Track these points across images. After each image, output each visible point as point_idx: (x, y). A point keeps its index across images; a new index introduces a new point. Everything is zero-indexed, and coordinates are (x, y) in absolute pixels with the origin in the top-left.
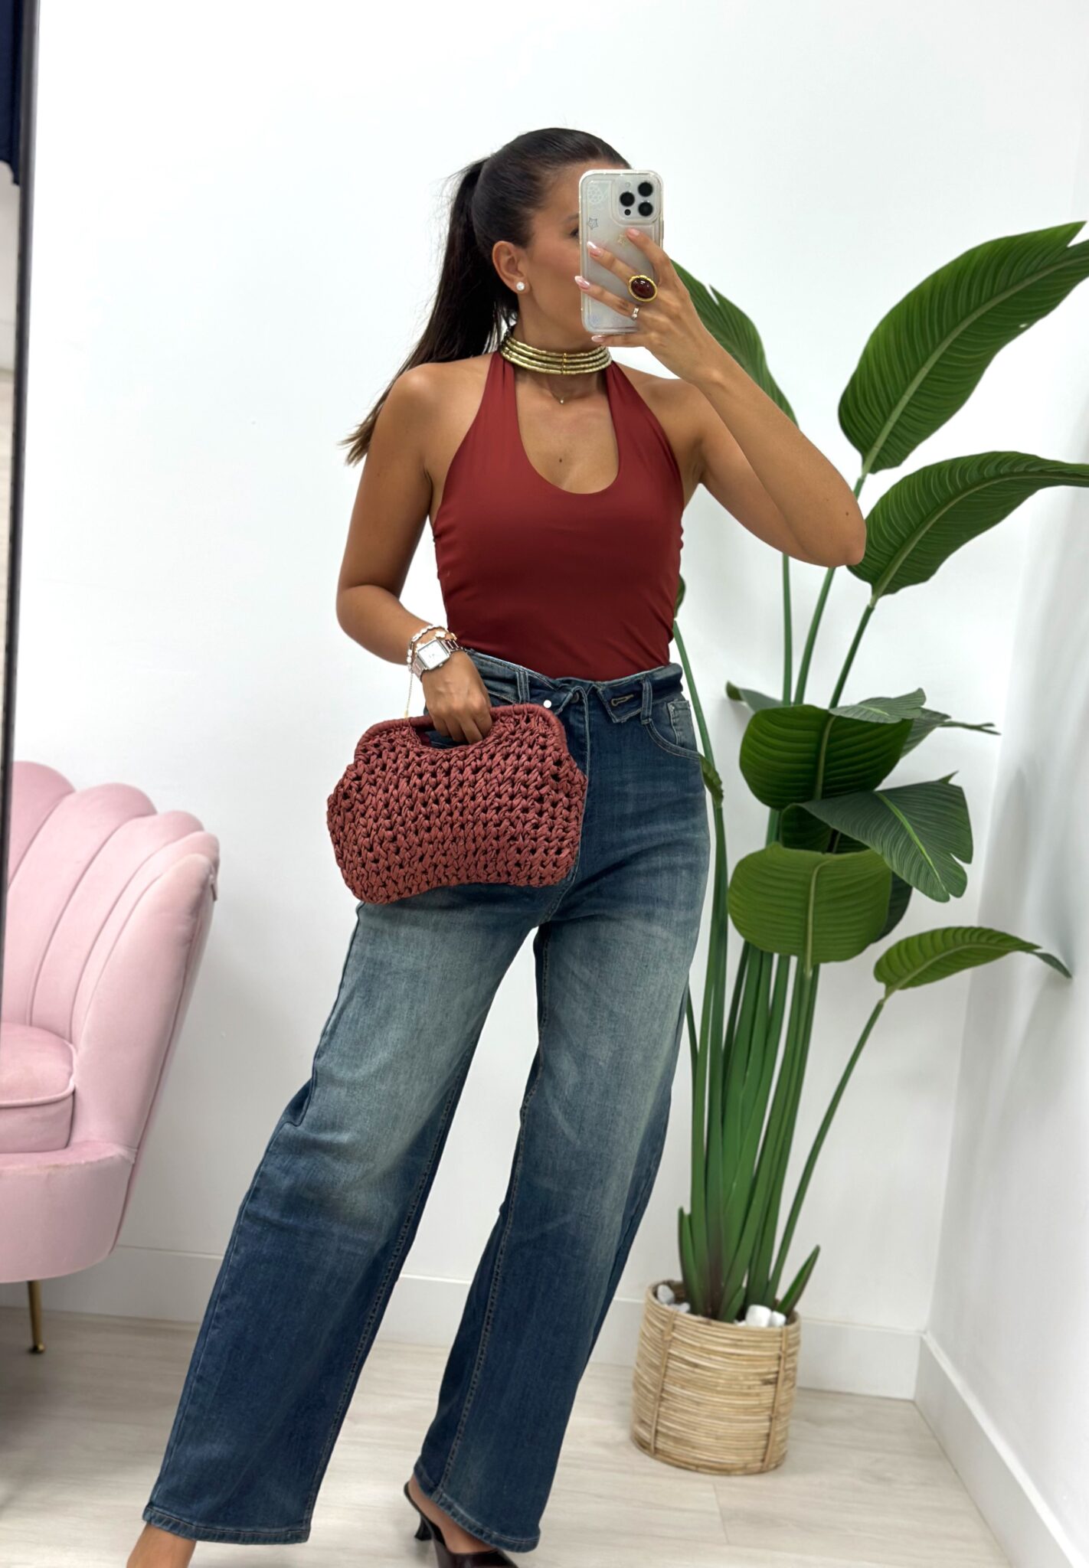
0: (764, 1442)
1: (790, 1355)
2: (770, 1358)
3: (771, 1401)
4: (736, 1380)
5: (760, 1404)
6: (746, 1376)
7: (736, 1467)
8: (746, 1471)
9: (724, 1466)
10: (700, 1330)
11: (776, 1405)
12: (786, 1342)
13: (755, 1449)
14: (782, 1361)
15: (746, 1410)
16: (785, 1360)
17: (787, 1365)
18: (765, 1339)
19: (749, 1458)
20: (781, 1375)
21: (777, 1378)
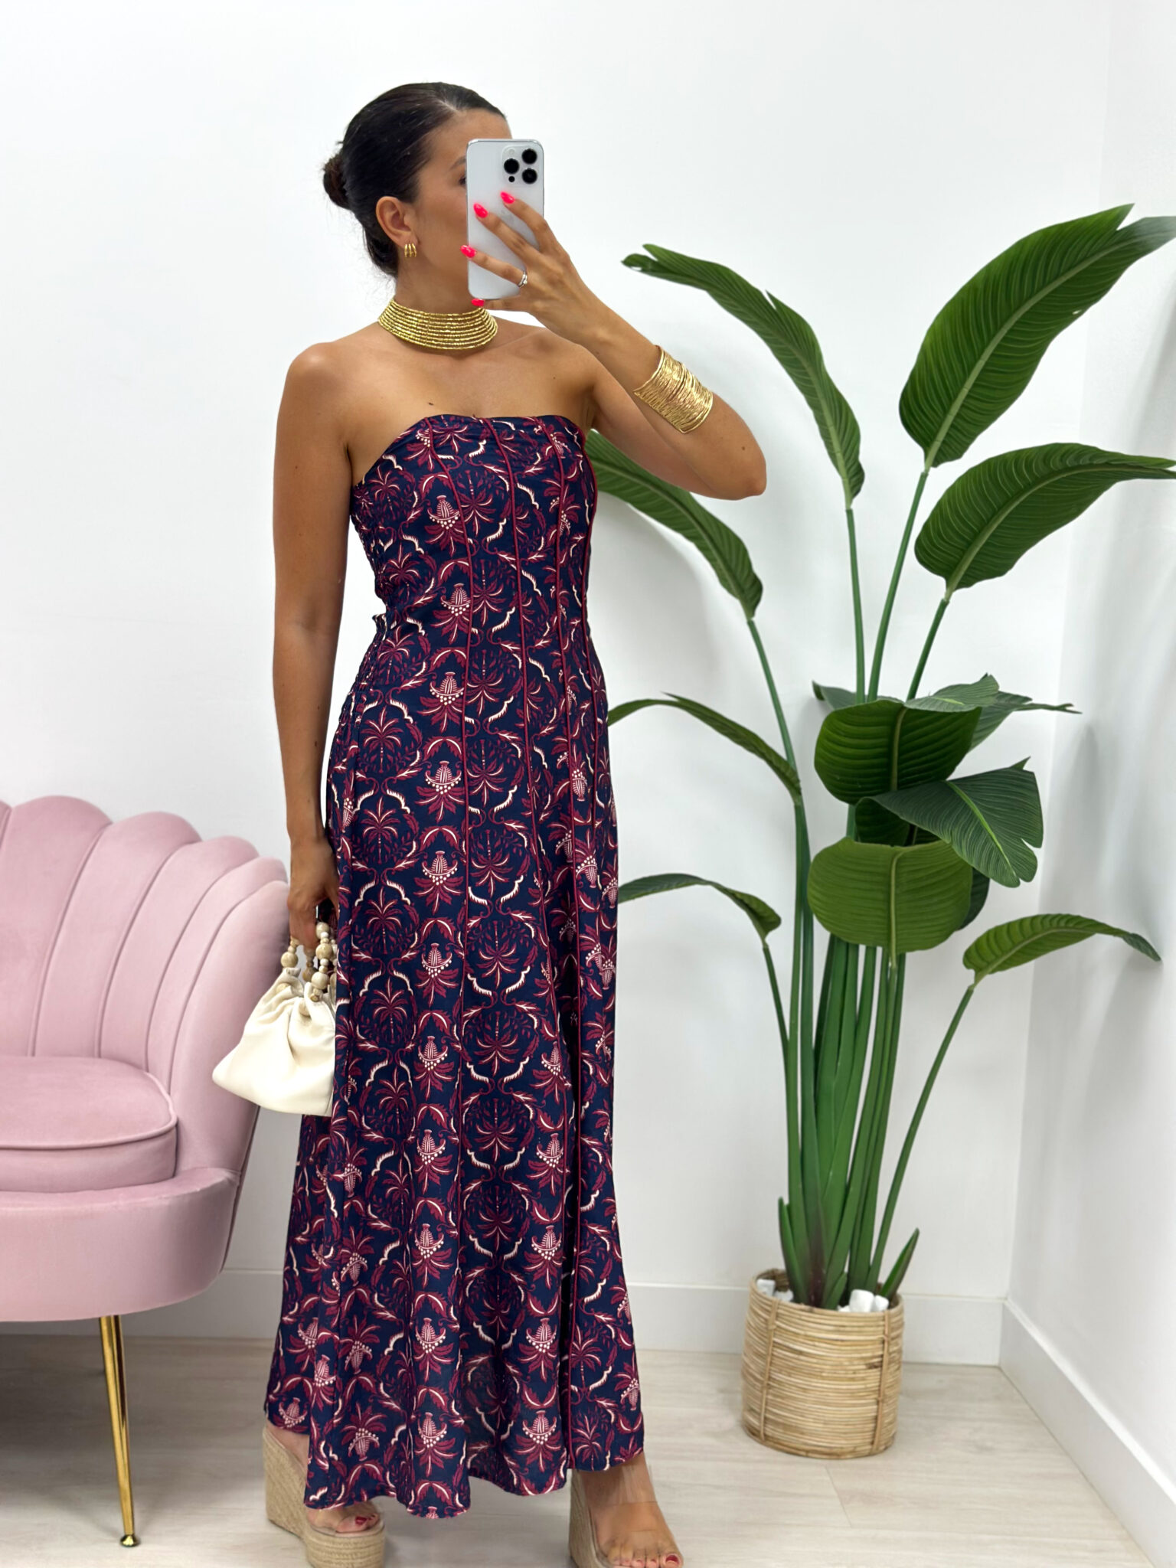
0: (872, 1425)
1: (893, 1339)
2: (874, 1342)
3: (877, 1384)
4: (841, 1365)
5: (866, 1388)
6: (851, 1360)
7: (844, 1450)
8: (856, 1454)
9: (834, 1450)
10: (803, 1318)
11: (882, 1386)
12: (889, 1326)
13: (864, 1432)
14: (886, 1345)
15: (853, 1394)
16: (889, 1343)
17: (891, 1350)
18: (868, 1324)
19: (858, 1442)
20: (886, 1359)
21: (882, 1362)
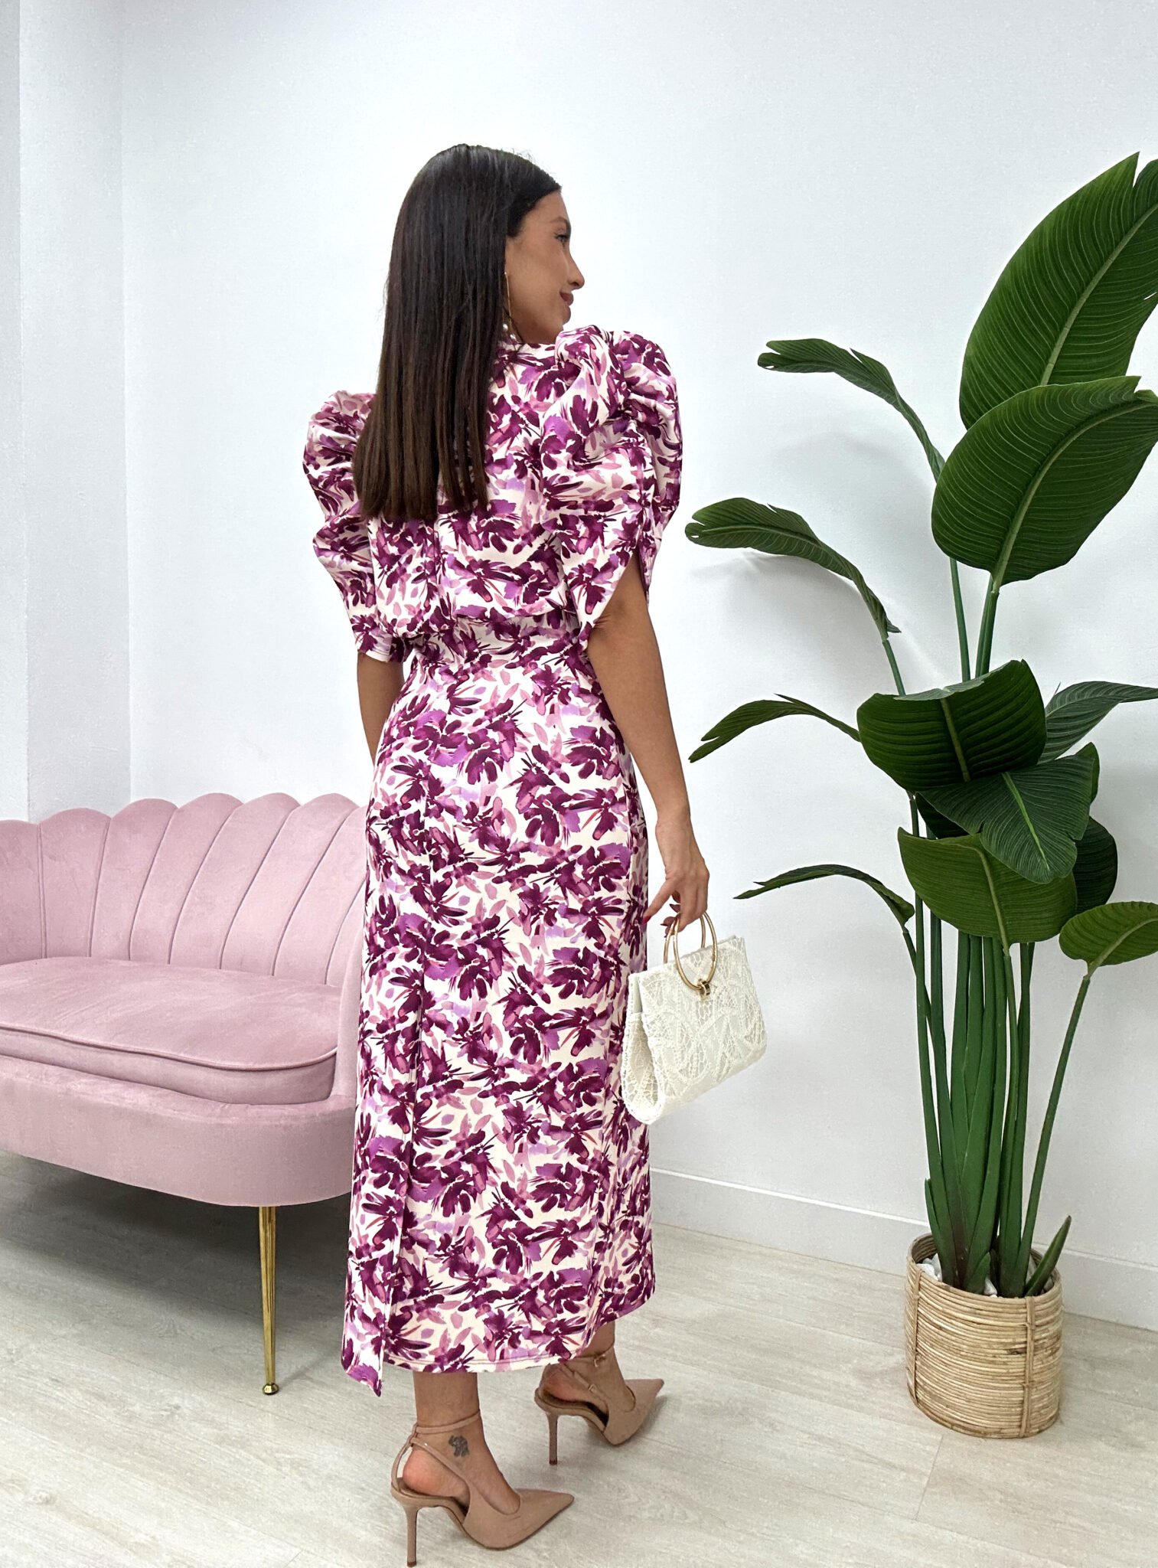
0: (1018, 1409)
1: (1037, 1326)
2: (1014, 1328)
3: (1021, 1370)
4: (979, 1347)
5: (1008, 1373)
6: (990, 1345)
7: (991, 1430)
8: (1001, 1435)
11: (1027, 1374)
12: (1031, 1315)
13: (1007, 1415)
14: (1029, 1331)
15: (995, 1377)
16: (1032, 1330)
17: (1037, 1337)
18: (1008, 1310)
19: (1003, 1423)
20: (1030, 1346)
21: (1026, 1348)
